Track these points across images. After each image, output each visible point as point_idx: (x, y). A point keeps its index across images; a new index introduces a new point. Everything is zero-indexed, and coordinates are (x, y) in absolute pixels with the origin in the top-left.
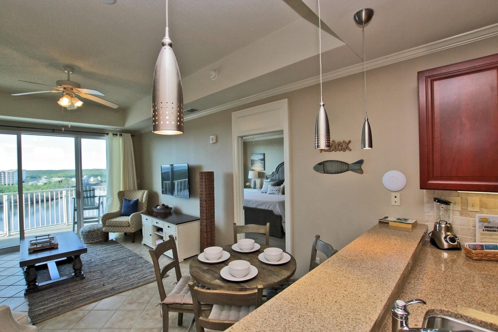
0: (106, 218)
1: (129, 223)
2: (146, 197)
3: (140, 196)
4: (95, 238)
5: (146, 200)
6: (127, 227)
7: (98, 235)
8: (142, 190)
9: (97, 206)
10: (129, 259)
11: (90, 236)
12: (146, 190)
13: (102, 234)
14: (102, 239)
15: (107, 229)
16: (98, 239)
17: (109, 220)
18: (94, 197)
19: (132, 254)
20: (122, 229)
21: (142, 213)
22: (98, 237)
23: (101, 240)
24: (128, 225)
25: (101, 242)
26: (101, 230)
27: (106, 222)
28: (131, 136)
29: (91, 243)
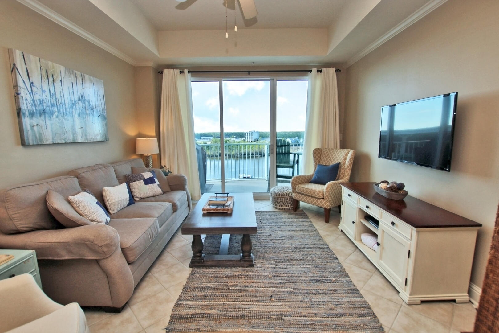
0: (296, 182)
1: (323, 194)
2: (350, 160)
3: (342, 157)
4: (284, 204)
5: (350, 164)
6: (321, 199)
7: (287, 201)
8: (345, 149)
9: (292, 165)
10: (317, 253)
11: (278, 200)
12: (352, 149)
13: (291, 201)
14: (291, 207)
15: (296, 196)
16: (287, 206)
17: (300, 186)
18: (289, 153)
19: (321, 244)
20: (314, 200)
21: (343, 184)
22: (286, 204)
23: (289, 208)
24: (322, 197)
25: (290, 210)
26: (291, 195)
27: (296, 186)
28: (336, 71)
29: (279, 209)
